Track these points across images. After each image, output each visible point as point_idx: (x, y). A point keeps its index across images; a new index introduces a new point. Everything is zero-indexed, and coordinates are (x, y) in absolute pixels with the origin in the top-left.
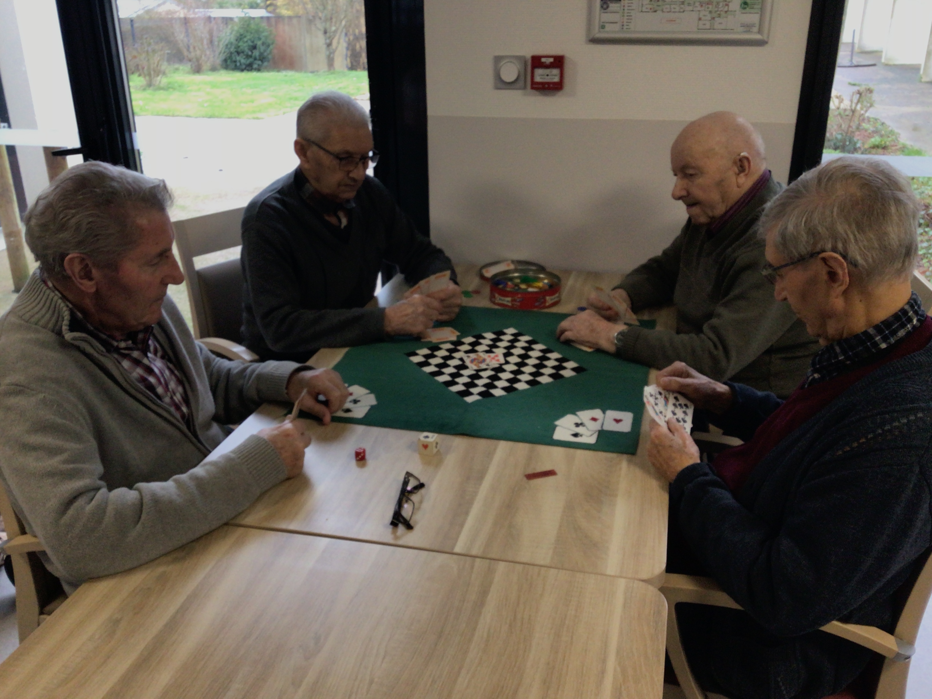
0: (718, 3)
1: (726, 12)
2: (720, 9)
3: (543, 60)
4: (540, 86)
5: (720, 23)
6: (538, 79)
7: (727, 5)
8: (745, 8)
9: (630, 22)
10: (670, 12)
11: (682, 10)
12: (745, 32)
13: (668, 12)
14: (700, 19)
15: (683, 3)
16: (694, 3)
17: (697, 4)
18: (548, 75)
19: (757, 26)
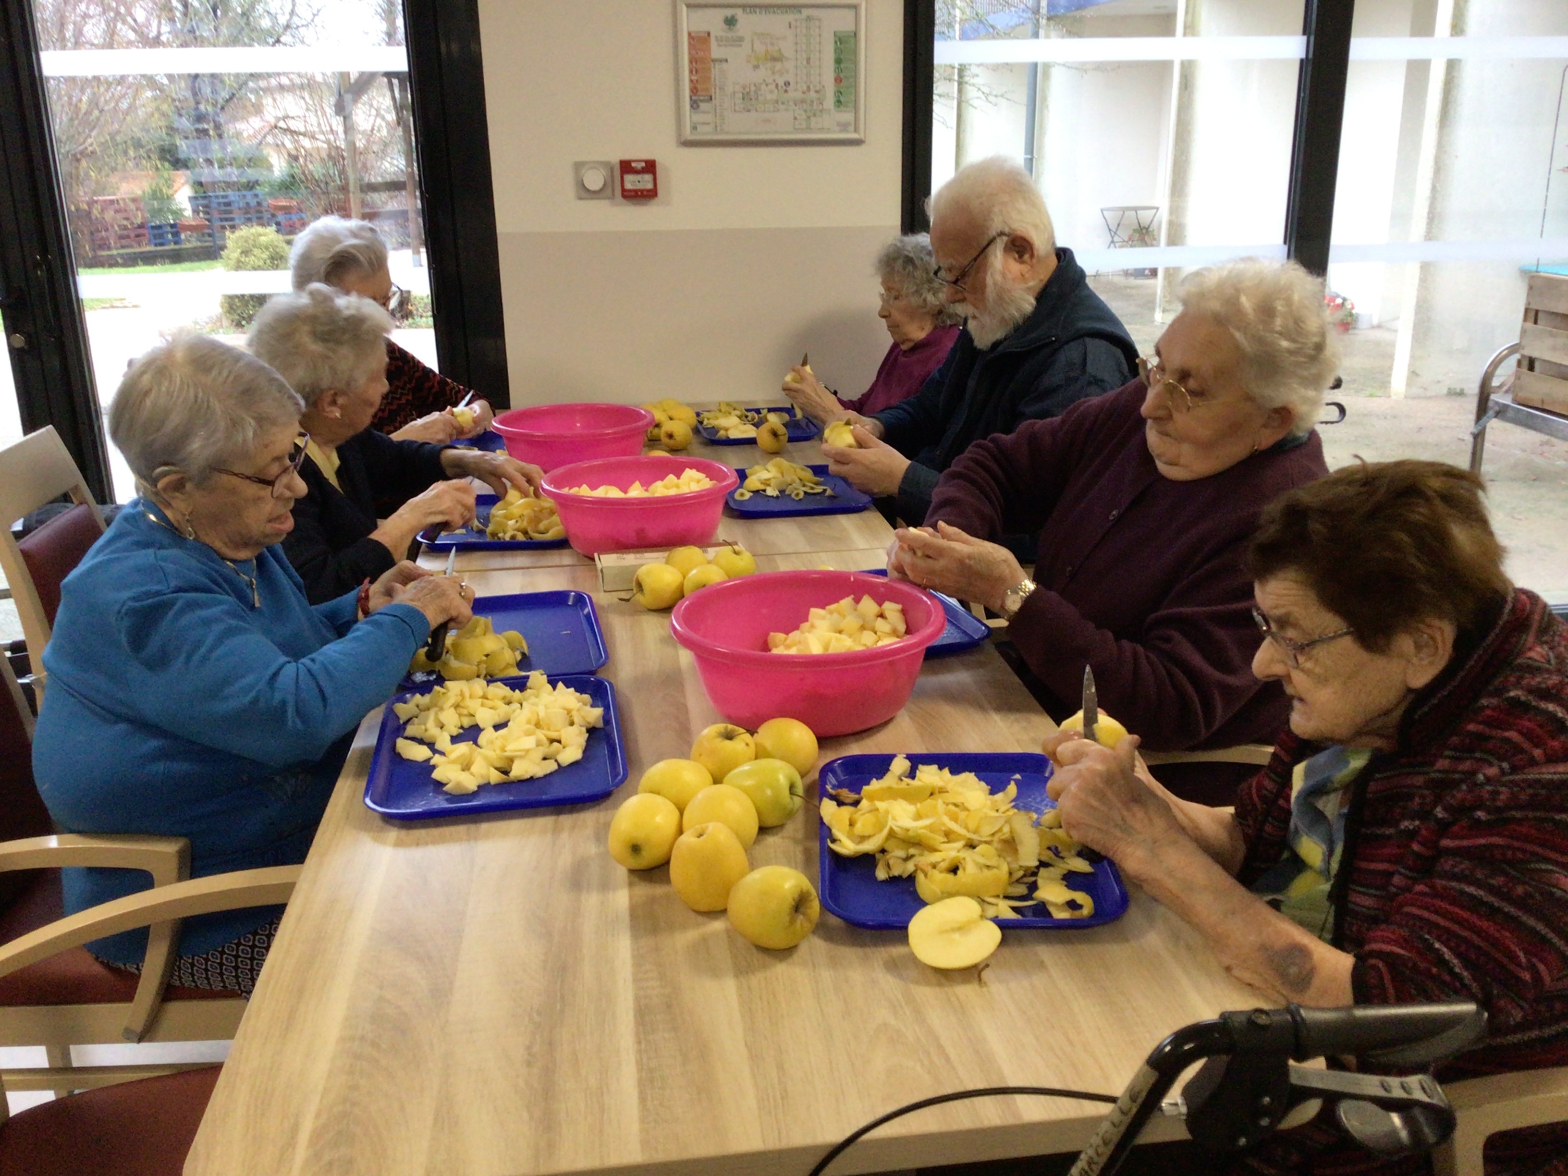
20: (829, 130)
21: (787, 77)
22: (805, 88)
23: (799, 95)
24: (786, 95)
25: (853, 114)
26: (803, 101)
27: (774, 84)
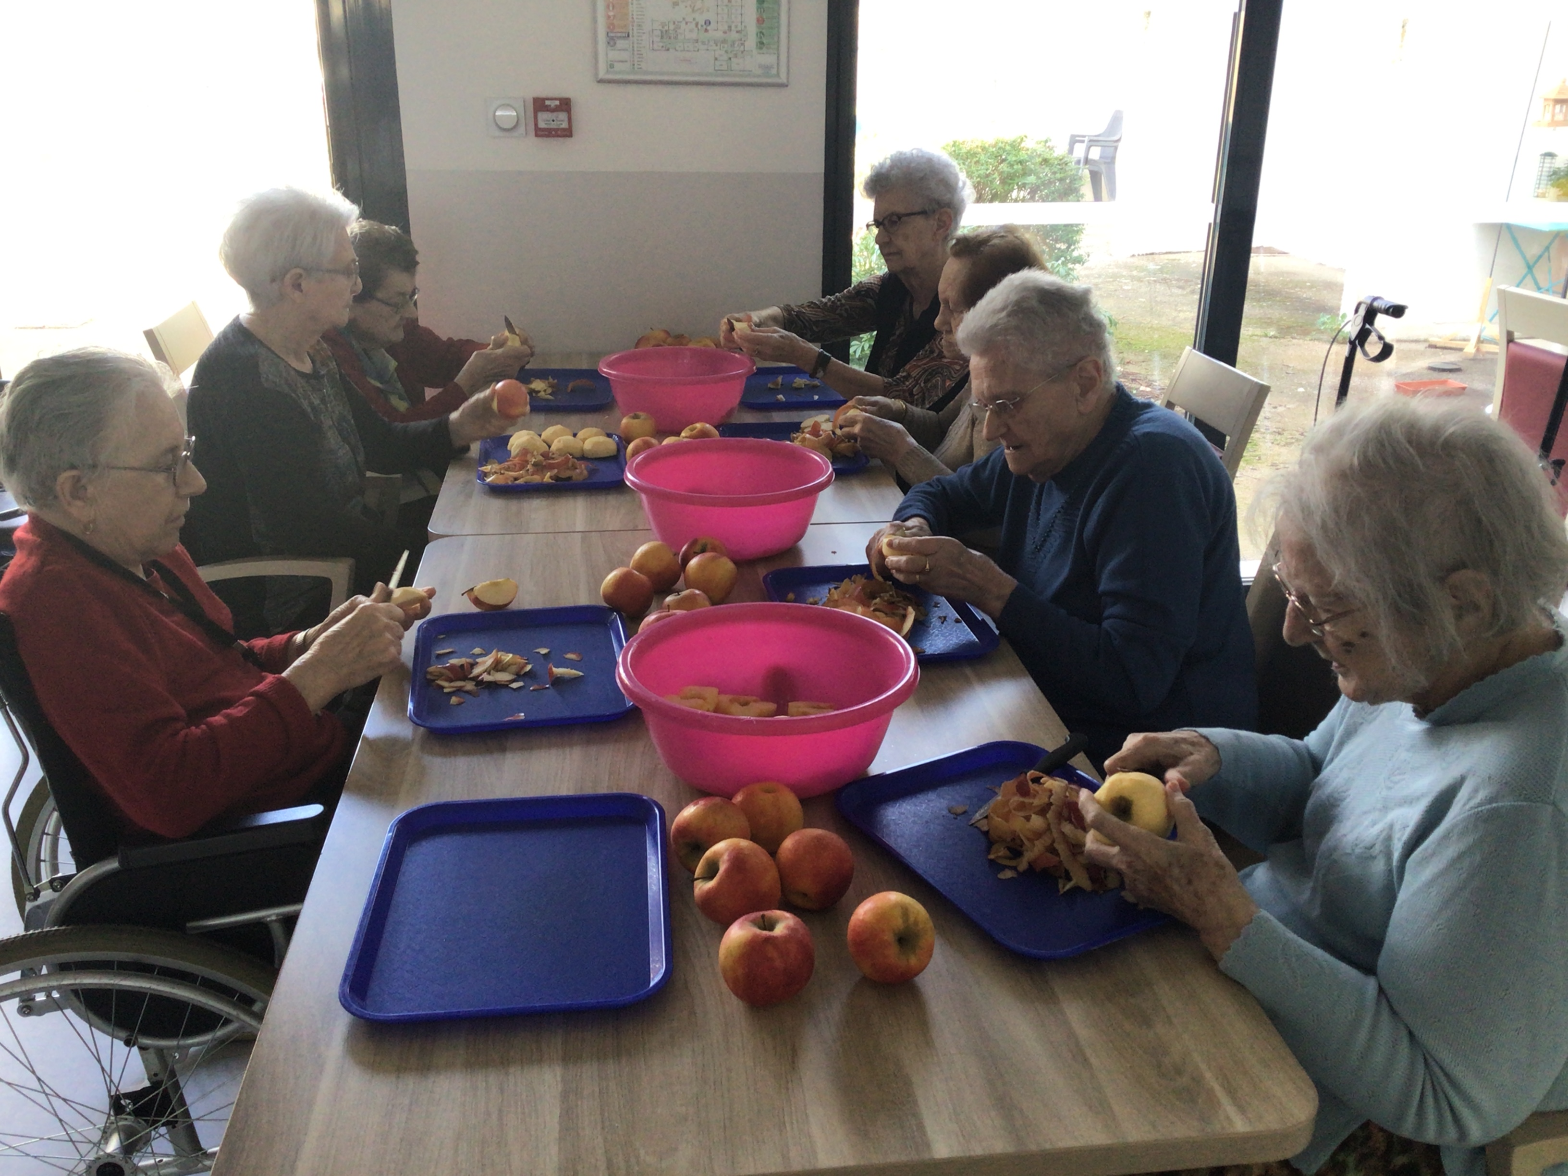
0: (733, 43)
1: (742, 52)
2: (736, 49)
3: (547, 103)
4: (546, 133)
5: (738, 64)
6: (542, 125)
8: (761, 48)
9: (641, 61)
10: (684, 50)
11: (696, 49)
12: (763, 73)
13: (681, 51)
14: (716, 59)
15: (697, 41)
16: (709, 41)
17: (712, 43)
18: (553, 121)
19: (775, 66)
20: (750, 73)
21: (706, 16)
22: (726, 28)
23: (719, 35)
24: (706, 34)
25: (776, 56)
26: (724, 41)
27: (694, 23)
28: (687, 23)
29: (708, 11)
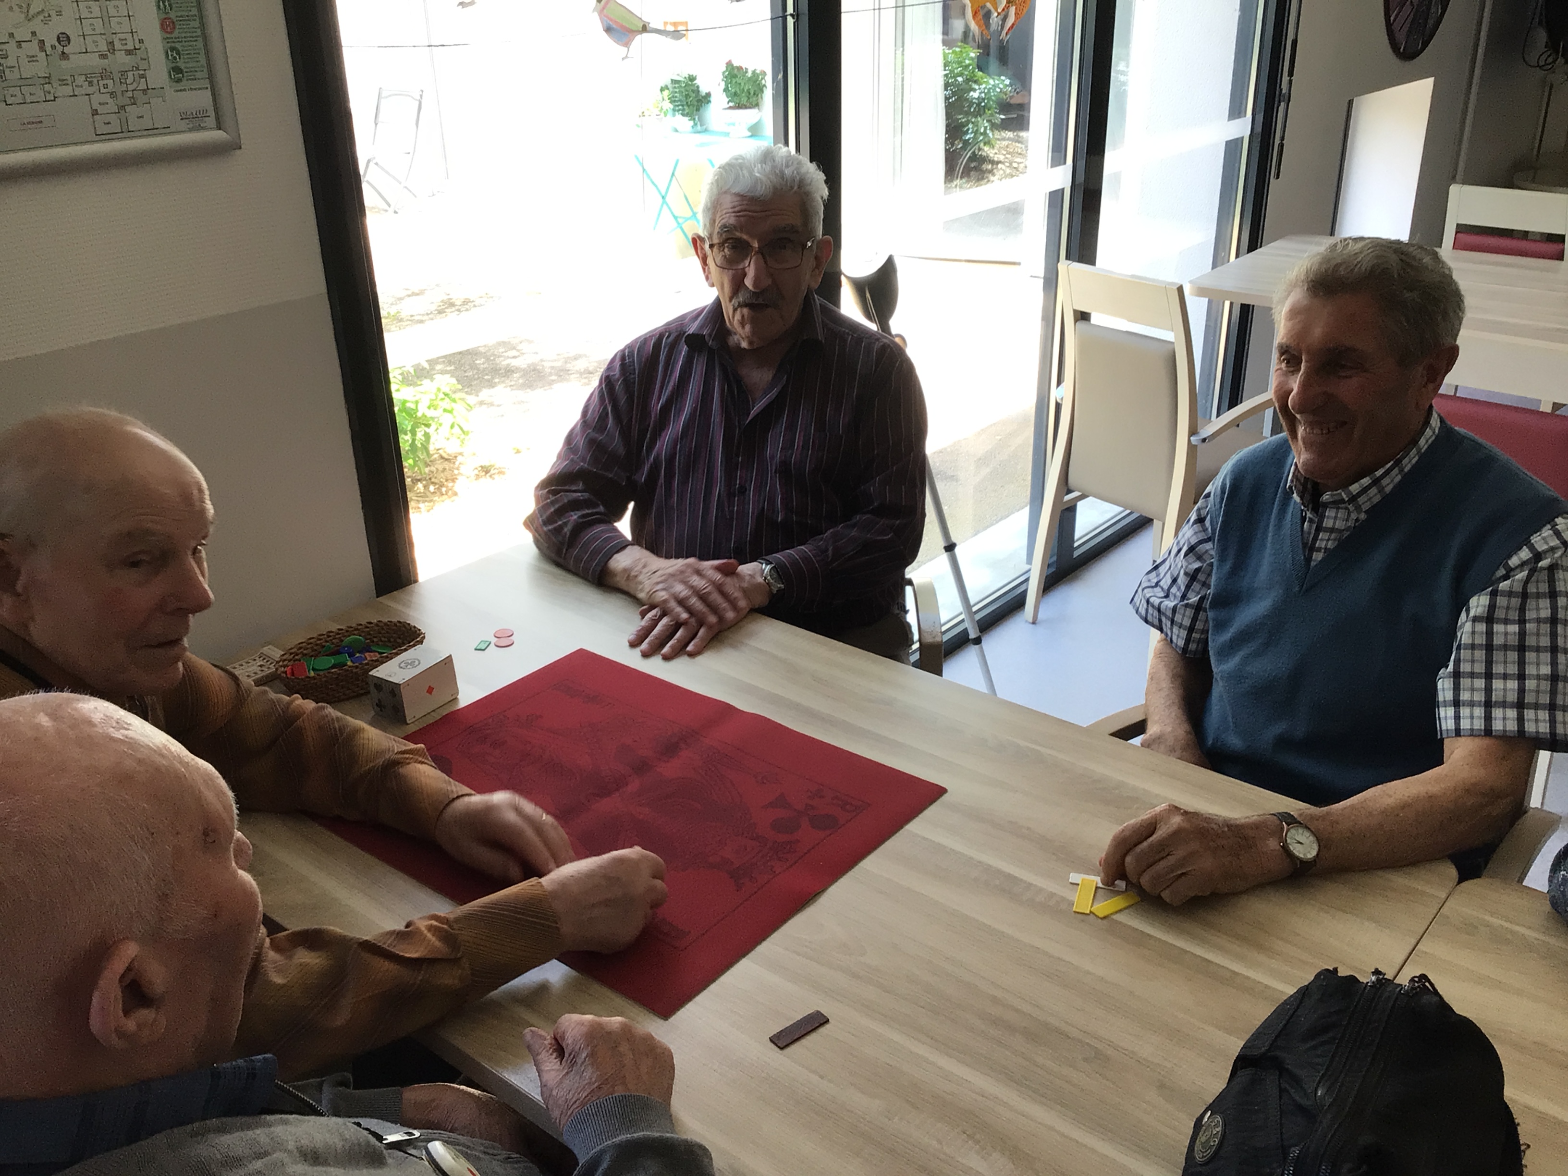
0: (124, 75)
1: (145, 91)
2: (130, 88)
5: (140, 117)
7: (142, 76)
8: (179, 81)
10: (25, 102)
11: (50, 97)
12: (191, 130)
13: (19, 104)
14: (95, 113)
15: (48, 79)
16: (73, 77)
17: (80, 80)
19: (212, 113)
20: (166, 130)
21: (58, 26)
22: (103, 47)
23: (93, 61)
24: (64, 63)
25: (208, 93)
26: (105, 74)
27: (35, 43)
28: (19, 44)
29: (59, 13)
